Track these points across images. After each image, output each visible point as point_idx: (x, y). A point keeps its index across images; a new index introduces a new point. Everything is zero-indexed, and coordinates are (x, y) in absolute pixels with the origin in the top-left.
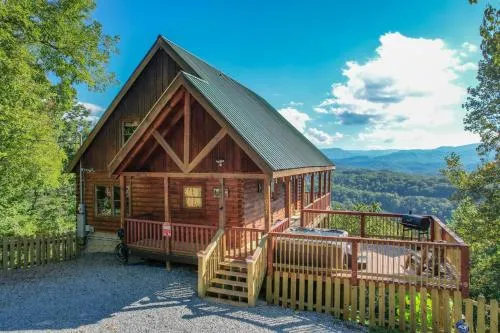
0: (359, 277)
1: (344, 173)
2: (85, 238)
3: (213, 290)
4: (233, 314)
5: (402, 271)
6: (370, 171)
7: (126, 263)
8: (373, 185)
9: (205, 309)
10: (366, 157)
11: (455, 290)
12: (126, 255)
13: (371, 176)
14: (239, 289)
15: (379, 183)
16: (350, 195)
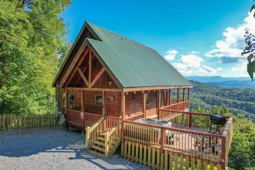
0: (164, 148)
1: (222, 90)
2: (58, 117)
3: (94, 147)
4: (93, 160)
5: (193, 148)
6: (238, 89)
7: (68, 130)
8: (240, 97)
9: (84, 156)
10: (236, 81)
11: (217, 163)
12: (67, 126)
13: (239, 92)
14: (101, 146)
15: (244, 96)
16: (225, 102)
